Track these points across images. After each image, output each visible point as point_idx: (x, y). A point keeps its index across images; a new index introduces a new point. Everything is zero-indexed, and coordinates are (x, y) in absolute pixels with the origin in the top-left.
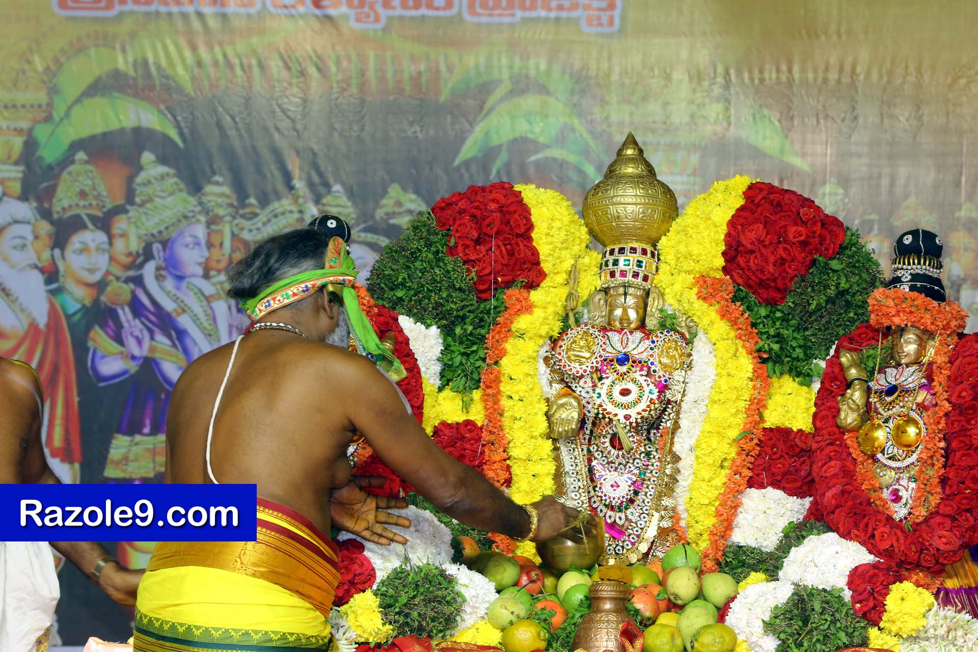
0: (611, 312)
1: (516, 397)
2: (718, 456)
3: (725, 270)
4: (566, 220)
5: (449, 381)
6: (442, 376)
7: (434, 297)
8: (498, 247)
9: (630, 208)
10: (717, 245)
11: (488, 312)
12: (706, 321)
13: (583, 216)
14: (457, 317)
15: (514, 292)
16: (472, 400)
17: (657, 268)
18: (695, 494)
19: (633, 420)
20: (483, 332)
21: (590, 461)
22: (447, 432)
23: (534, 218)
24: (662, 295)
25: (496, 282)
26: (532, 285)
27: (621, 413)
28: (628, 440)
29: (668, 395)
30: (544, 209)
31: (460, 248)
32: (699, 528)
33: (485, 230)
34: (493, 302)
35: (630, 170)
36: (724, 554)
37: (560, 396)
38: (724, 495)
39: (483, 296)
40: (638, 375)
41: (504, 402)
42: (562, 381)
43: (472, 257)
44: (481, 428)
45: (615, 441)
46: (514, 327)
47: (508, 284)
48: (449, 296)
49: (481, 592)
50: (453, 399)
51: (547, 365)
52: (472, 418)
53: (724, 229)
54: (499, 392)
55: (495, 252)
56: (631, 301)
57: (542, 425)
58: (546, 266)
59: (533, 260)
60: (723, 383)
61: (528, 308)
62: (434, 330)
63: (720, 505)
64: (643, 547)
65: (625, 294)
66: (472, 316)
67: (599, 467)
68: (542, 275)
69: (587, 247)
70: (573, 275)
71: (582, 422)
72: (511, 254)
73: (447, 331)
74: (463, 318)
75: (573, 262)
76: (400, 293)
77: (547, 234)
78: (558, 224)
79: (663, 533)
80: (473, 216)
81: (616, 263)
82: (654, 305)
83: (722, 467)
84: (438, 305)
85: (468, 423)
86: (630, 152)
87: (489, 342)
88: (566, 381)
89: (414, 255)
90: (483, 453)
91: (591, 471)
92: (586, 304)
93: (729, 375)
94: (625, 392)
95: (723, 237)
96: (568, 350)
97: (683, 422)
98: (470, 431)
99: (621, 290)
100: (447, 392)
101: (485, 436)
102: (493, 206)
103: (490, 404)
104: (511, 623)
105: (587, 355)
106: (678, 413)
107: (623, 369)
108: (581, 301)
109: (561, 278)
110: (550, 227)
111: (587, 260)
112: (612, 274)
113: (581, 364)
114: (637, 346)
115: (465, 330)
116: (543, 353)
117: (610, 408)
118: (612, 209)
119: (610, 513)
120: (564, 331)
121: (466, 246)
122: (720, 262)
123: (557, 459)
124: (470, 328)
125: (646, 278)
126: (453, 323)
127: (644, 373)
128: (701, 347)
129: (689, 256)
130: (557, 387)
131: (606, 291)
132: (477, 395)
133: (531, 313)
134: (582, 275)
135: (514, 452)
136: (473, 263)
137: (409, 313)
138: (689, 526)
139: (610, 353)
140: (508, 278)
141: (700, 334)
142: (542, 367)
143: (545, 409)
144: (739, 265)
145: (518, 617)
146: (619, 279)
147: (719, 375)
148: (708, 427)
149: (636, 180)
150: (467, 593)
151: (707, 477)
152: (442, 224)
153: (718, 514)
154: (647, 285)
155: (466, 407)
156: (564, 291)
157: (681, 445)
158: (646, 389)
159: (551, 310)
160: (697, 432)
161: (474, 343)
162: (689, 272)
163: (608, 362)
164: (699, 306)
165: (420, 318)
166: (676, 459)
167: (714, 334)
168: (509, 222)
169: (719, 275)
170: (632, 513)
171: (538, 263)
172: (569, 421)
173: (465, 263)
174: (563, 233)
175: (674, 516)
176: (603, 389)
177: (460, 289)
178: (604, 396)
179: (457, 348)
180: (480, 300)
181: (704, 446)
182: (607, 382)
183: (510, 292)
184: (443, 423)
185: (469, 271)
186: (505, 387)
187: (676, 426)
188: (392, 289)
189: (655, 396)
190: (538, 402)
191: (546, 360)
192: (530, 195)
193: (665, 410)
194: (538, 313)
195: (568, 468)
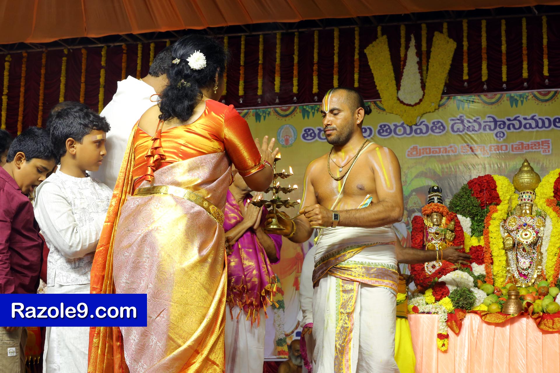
0: (522, 211)
1: (493, 237)
2: (554, 252)
3: (554, 197)
4: (507, 184)
5: (474, 234)
6: (472, 232)
7: (468, 209)
8: (486, 193)
9: (526, 180)
10: (551, 189)
11: (484, 213)
12: (549, 212)
13: (513, 183)
14: (475, 214)
15: (492, 206)
16: (480, 239)
17: (535, 198)
18: (548, 264)
19: (529, 243)
20: (483, 218)
21: (517, 256)
22: (473, 249)
23: (497, 184)
24: (537, 206)
25: (486, 203)
26: (498, 204)
27: (525, 241)
28: (527, 249)
29: (539, 235)
30: (500, 182)
31: (475, 194)
32: (549, 274)
33: (482, 188)
34: (486, 210)
35: (526, 169)
36: (557, 282)
37: (507, 237)
38: (556, 264)
39: (483, 208)
40: (530, 230)
41: (490, 239)
42: (508, 232)
43: (479, 196)
44: (483, 247)
45: (524, 250)
46: (492, 217)
47: (490, 204)
48: (472, 208)
49: (482, 296)
50: (475, 239)
51: (503, 228)
52: (481, 244)
53: (553, 184)
54: (489, 236)
55: (485, 195)
56: (527, 208)
57: (502, 246)
58: (501, 198)
59: (497, 197)
60: (555, 230)
61: (496, 211)
62: (469, 219)
63: (555, 267)
64: (533, 281)
65: (526, 206)
66: (480, 214)
67: (520, 258)
68: (500, 201)
69: (514, 192)
70: (510, 200)
71: (514, 244)
72: (490, 195)
73: (473, 219)
74: (477, 215)
75: (509, 197)
76: (458, 208)
77: (501, 189)
78: (504, 186)
79: (539, 276)
80: (479, 184)
81: (522, 197)
82: (534, 209)
83: (555, 256)
84: (469, 211)
85: (479, 246)
86: (526, 164)
87: (485, 221)
88: (509, 232)
89: (462, 197)
90: (484, 255)
91: (517, 259)
92: (515, 209)
93: (556, 228)
94: (526, 235)
95: (553, 187)
96: (509, 223)
97: (543, 243)
98: (480, 248)
99: (524, 205)
100: (474, 237)
101: (484, 249)
102: (485, 181)
103: (486, 240)
104: (490, 304)
105: (514, 224)
106: (542, 240)
107: (525, 228)
108: (513, 208)
109: (506, 202)
110: (502, 187)
111: (514, 196)
112: (522, 200)
113: (513, 227)
114: (529, 221)
115: (478, 218)
116: (502, 224)
117: (522, 240)
118: (521, 181)
119: (523, 271)
120: (507, 218)
121: (477, 193)
122: (553, 194)
123: (507, 256)
124: (479, 218)
125: (531, 201)
126: (474, 217)
127: (532, 228)
128: (548, 220)
129: (543, 193)
130: (506, 234)
131: (520, 205)
132: (482, 237)
133: (497, 212)
134: (513, 201)
135: (494, 254)
136: (479, 198)
137: (461, 214)
138: (547, 274)
139: (522, 223)
140: (490, 202)
141: (548, 216)
142: (501, 228)
143: (502, 241)
144: (558, 195)
145: (493, 302)
146: (523, 201)
147: (553, 228)
148: (550, 244)
149: (527, 172)
150: (477, 296)
151: (551, 259)
152: (470, 187)
153: (555, 270)
154: (532, 203)
155: (479, 241)
156: (507, 206)
157: (543, 250)
158: (532, 234)
159: (503, 211)
160: (547, 246)
161: (480, 222)
162: (544, 198)
163: (520, 226)
164: (547, 208)
165: (464, 215)
166: (541, 254)
167: (551, 216)
168: (489, 186)
169: (553, 198)
170: (530, 271)
171: (499, 197)
172: (510, 244)
173: (477, 198)
174: (506, 188)
175: (542, 271)
176: (519, 234)
177: (476, 206)
178: (520, 236)
179: (475, 224)
180: (482, 209)
181: (549, 249)
182: (520, 232)
183: (491, 206)
184: (472, 246)
185: (478, 200)
186: (490, 235)
187: (542, 244)
188: (456, 207)
189: (535, 236)
190: (500, 239)
191: (503, 226)
192: (496, 177)
193: (538, 240)
194: (499, 212)
195: (510, 258)
